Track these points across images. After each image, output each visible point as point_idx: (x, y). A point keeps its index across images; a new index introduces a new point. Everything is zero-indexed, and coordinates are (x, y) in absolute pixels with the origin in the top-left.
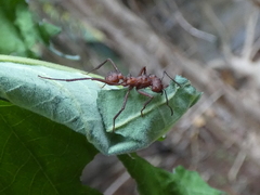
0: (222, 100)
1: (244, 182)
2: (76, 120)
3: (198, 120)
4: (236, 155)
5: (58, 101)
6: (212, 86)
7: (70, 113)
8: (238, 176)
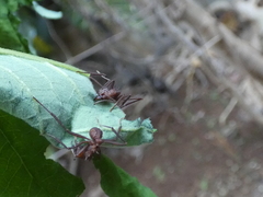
0: (222, 44)
2: (32, 118)
3: (195, 61)
4: (229, 99)
5: (18, 101)
7: (27, 112)
8: (228, 120)
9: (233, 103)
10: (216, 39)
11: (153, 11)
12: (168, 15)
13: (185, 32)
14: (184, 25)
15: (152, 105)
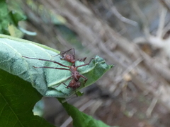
0: (143, 64)
1: (156, 117)
2: (25, 73)
3: (127, 77)
4: (152, 100)
5: (13, 61)
6: (136, 54)
7: (21, 69)
8: (152, 113)
9: (155, 101)
10: (139, 60)
11: (97, 45)
12: (107, 47)
13: (119, 57)
14: (118, 53)
15: (102, 108)
